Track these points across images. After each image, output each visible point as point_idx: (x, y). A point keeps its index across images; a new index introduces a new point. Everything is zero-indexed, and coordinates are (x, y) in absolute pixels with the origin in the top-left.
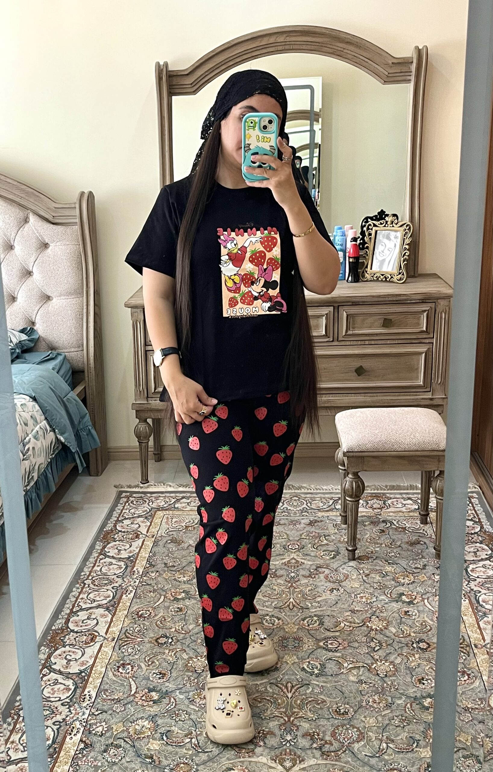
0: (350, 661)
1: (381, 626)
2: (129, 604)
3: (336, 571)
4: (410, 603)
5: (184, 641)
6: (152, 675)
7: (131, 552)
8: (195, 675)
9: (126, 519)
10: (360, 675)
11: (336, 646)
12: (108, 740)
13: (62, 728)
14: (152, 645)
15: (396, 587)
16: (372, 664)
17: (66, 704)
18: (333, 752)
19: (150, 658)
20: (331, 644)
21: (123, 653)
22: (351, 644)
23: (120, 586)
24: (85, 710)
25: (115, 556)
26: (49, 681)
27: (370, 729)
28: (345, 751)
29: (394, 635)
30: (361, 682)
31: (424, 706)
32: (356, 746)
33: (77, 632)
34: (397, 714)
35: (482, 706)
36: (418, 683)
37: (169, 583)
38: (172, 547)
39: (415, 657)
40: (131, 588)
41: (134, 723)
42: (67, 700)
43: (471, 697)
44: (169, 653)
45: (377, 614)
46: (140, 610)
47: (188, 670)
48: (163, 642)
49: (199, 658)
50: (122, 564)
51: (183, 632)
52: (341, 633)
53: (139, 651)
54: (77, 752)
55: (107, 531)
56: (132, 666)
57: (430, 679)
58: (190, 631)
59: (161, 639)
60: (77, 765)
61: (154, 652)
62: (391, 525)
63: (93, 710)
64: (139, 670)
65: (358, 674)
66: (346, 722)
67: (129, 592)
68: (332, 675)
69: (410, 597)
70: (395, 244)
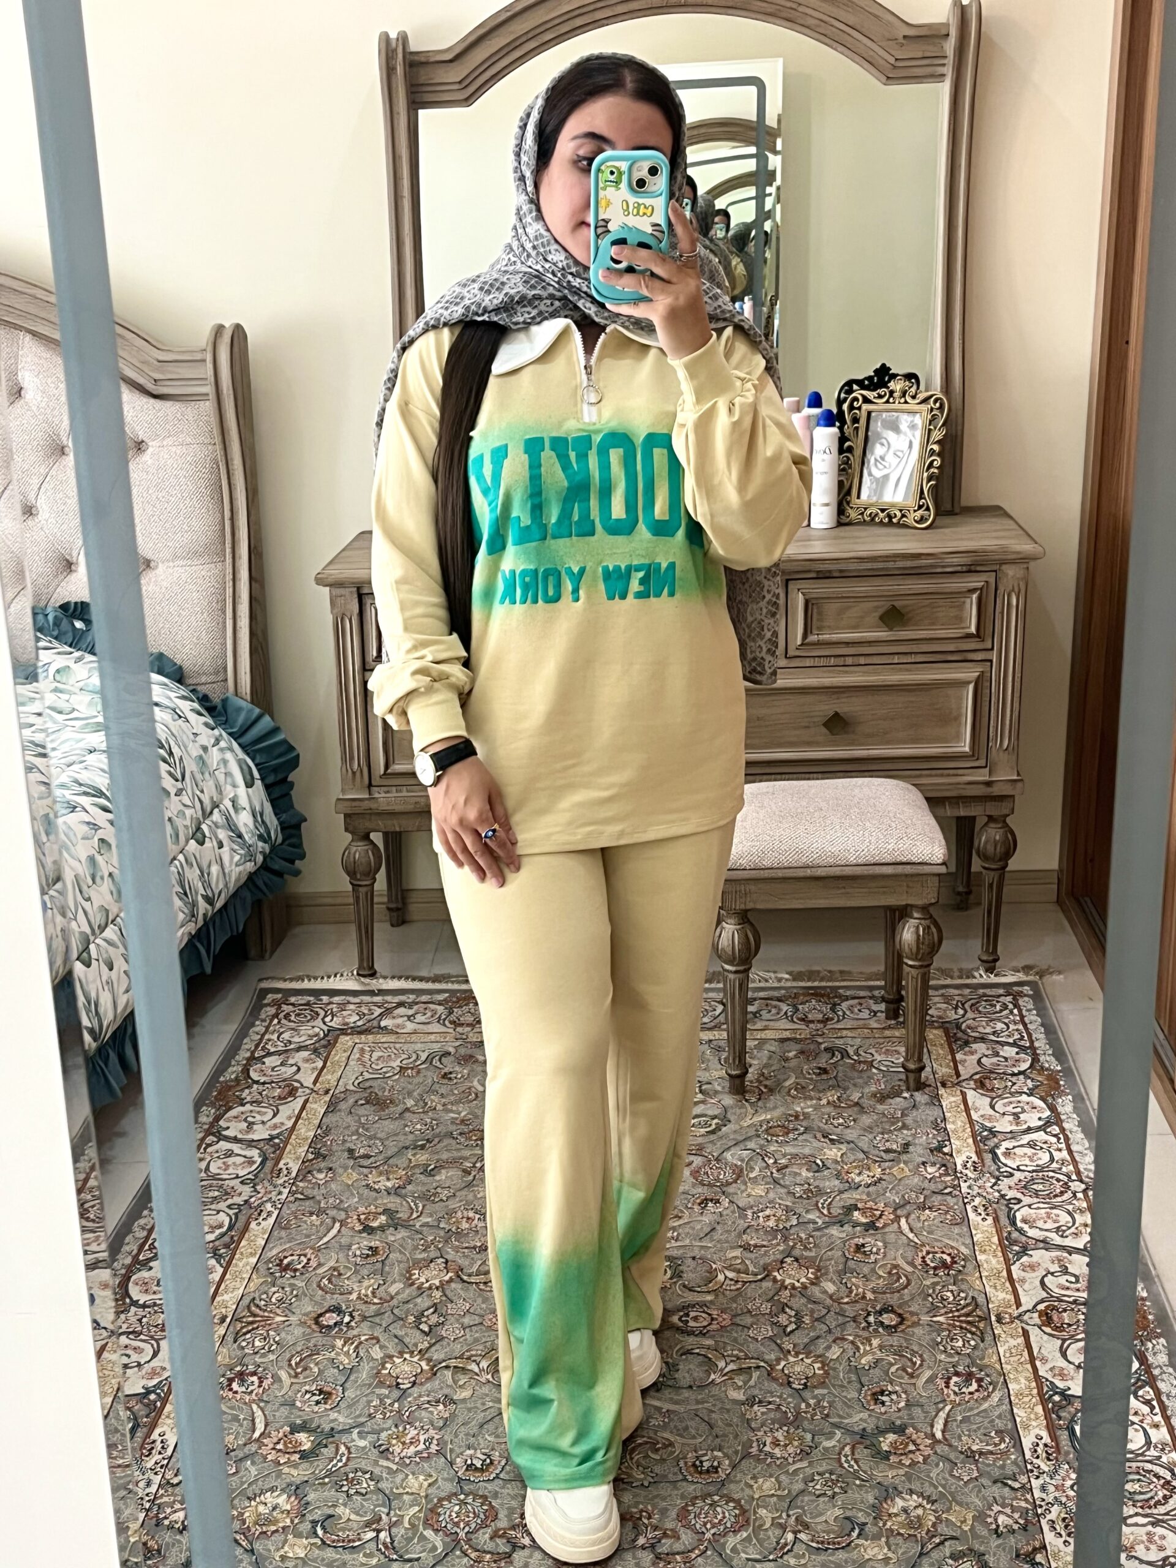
0: (732, 1356)
2: (263, 1243)
3: (717, 1160)
4: (871, 1226)
5: (377, 1320)
6: (303, 1396)
7: (275, 1127)
8: (396, 1394)
9: (269, 1054)
10: (750, 1387)
11: (705, 1323)
14: (308, 1331)
15: (841, 1192)
16: (778, 1360)
18: (678, 1553)
19: (301, 1360)
20: (695, 1319)
21: (243, 1348)
22: (737, 1320)
23: (246, 1202)
25: (240, 1136)
27: (762, 1502)
28: (705, 1552)
29: (831, 1298)
30: (751, 1401)
31: (881, 1452)
32: (731, 1541)
34: (822, 1470)
35: (1003, 1446)
36: (872, 1403)
37: (353, 1194)
38: (367, 1113)
39: (871, 1345)
40: (269, 1206)
41: (254, 1499)
43: (979, 1428)
44: (343, 1346)
45: (796, 1252)
46: (285, 1254)
47: (381, 1384)
48: (331, 1323)
49: (407, 1356)
50: (255, 1153)
51: (376, 1300)
52: (717, 1296)
53: (278, 1343)
55: (226, 1082)
56: (259, 1378)
57: (896, 1392)
58: (392, 1298)
59: (327, 1315)
61: (311, 1344)
62: (842, 1058)
63: (168, 1475)
64: (276, 1386)
65: (745, 1383)
66: (712, 1489)
67: (264, 1215)
68: (691, 1387)
70: (911, 442)
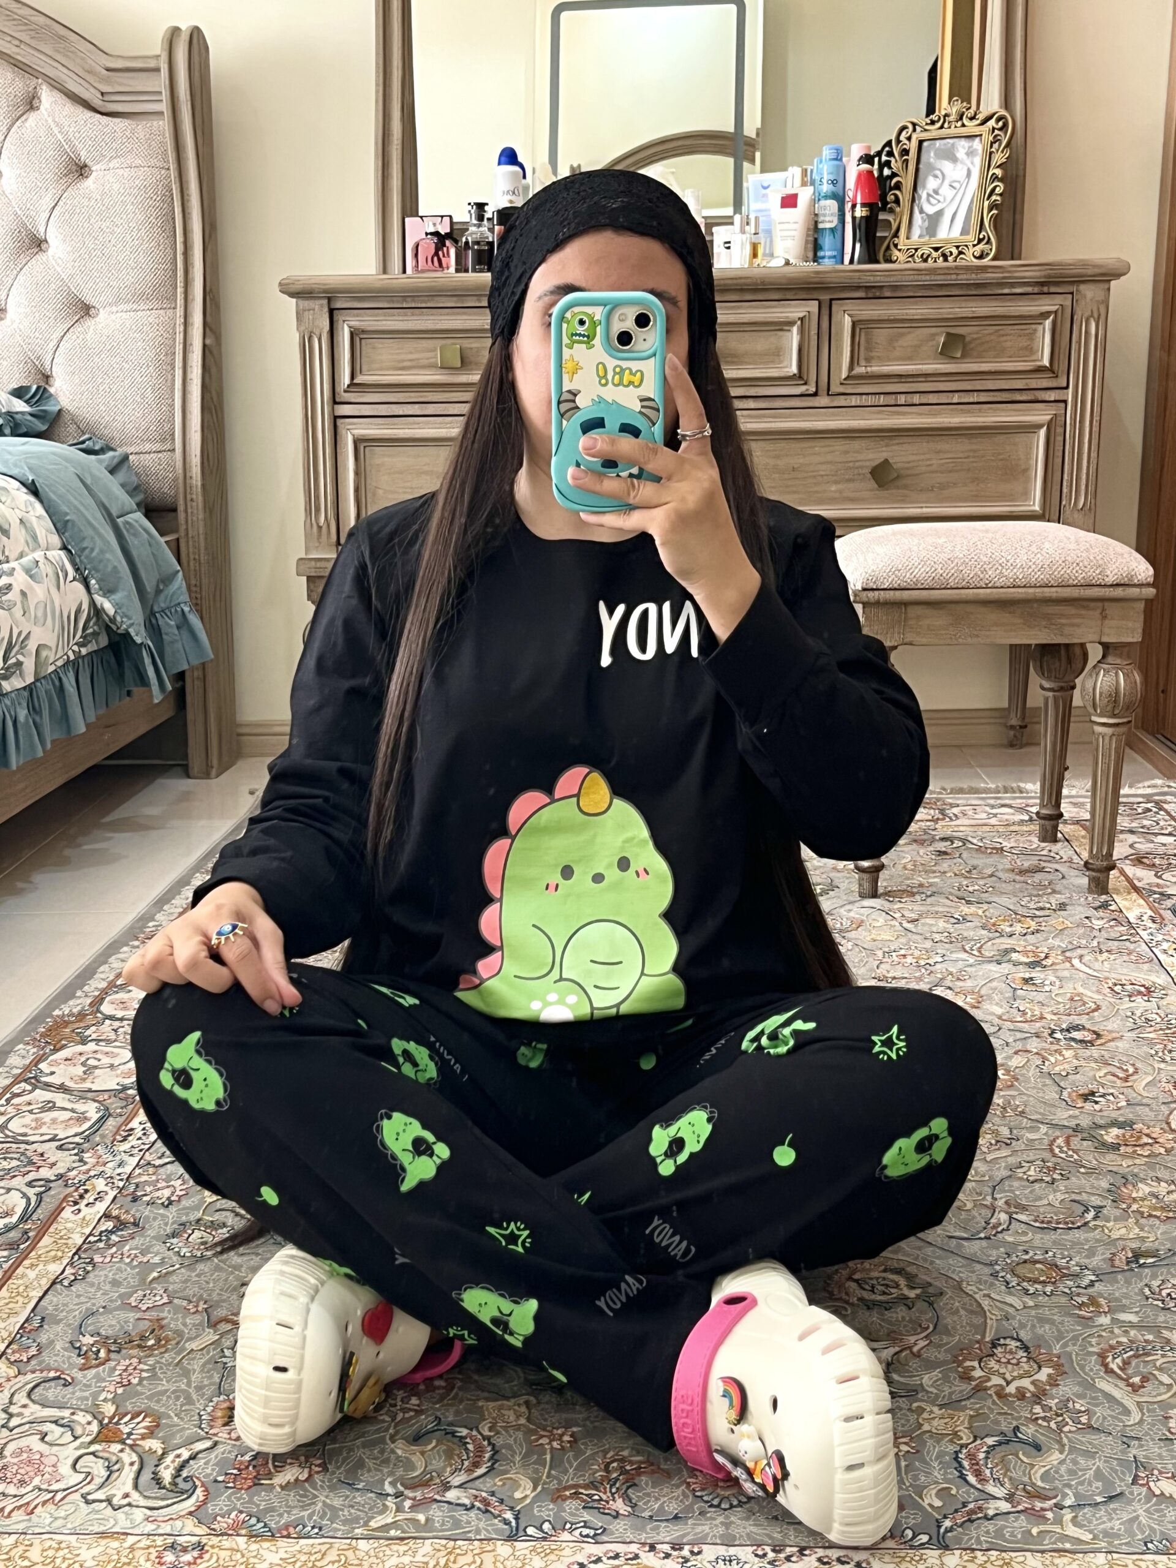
12: (187, 1215)
13: (52, 1192)
15: (990, 939)
17: (71, 1146)
24: (125, 1157)
26: (30, 1104)
29: (1000, 1018)
31: (1104, 1144)
33: (121, 1019)
34: (1028, 1159)
36: (1081, 1101)
42: (77, 1139)
54: (92, 1239)
57: (1111, 1094)
60: (89, 1263)
63: (148, 1157)
69: (1031, 954)
70: (969, 171)
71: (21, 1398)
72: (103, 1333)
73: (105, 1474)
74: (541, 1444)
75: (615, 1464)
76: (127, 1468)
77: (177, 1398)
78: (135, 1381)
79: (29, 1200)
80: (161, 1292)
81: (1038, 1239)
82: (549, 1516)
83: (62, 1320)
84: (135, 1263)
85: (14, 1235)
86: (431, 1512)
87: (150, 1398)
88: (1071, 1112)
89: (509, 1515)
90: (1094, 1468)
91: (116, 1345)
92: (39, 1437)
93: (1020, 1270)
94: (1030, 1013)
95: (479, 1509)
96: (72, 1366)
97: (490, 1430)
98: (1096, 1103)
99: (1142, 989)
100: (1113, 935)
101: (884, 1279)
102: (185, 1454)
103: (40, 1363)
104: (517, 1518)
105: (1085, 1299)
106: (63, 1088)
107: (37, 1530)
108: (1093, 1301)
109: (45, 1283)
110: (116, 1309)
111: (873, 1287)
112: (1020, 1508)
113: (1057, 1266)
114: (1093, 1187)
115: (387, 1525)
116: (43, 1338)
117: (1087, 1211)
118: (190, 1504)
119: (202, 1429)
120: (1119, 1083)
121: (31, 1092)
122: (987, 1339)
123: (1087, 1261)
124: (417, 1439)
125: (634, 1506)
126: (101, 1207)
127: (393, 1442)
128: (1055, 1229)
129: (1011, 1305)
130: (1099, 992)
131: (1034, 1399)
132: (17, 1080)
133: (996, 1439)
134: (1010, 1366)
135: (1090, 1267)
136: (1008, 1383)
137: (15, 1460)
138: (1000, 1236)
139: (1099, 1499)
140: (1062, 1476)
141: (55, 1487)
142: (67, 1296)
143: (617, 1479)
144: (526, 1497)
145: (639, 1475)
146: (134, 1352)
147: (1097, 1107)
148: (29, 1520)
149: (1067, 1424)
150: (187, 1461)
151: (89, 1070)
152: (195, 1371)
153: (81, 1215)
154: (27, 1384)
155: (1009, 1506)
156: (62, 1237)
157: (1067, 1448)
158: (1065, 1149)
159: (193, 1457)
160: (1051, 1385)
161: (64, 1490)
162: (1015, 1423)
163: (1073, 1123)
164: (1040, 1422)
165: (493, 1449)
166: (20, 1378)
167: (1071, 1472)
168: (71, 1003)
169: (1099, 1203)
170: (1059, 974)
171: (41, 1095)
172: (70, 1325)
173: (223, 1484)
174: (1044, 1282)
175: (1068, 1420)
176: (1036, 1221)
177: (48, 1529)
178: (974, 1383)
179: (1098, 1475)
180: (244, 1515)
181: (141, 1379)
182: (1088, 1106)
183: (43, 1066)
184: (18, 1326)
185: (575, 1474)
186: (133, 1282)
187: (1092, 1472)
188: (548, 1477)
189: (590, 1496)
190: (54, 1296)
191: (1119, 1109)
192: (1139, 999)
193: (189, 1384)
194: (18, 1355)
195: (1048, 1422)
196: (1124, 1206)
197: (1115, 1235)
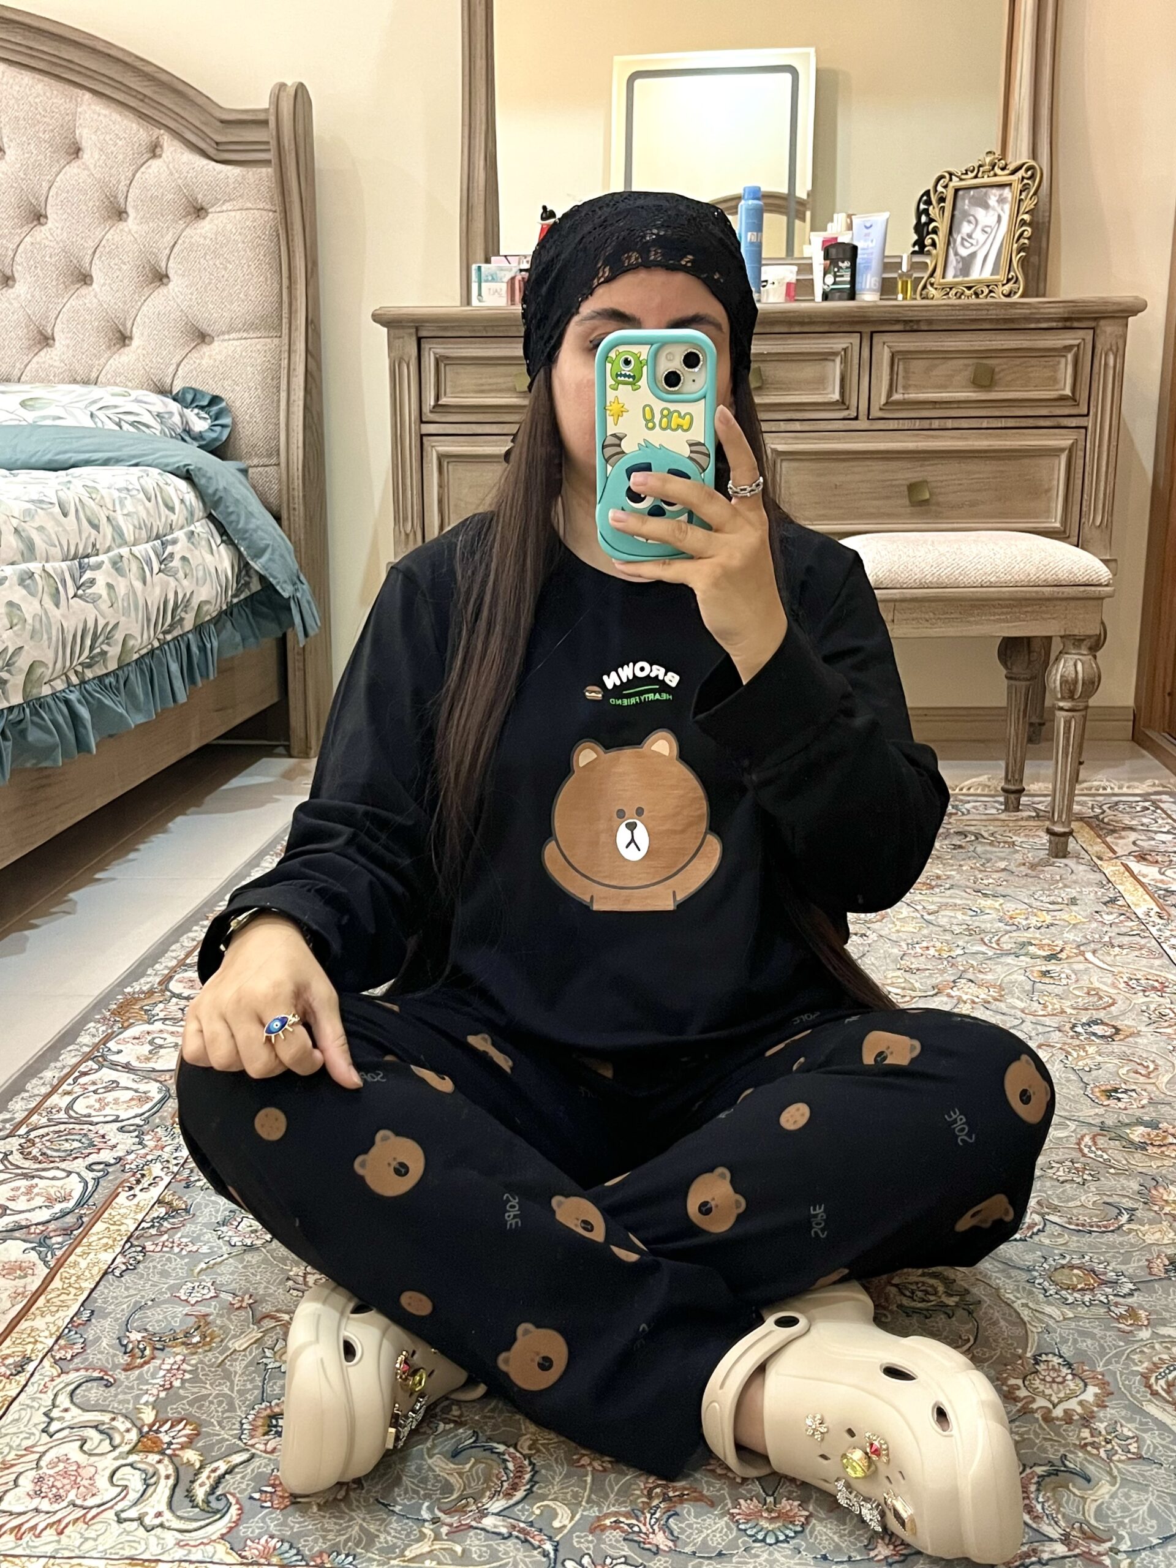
1: (982, 996)
13: (110, 1177)
15: (1007, 932)
17: (132, 1128)
26: (94, 1083)
29: (1023, 1011)
31: (1132, 1142)
36: (1104, 1098)
42: (138, 1121)
60: (140, 1251)
69: (1046, 948)
70: (999, 217)
71: (64, 1400)
72: (150, 1329)
73: (141, 1487)
74: (583, 1466)
75: (658, 1490)
76: (163, 1481)
77: (220, 1403)
78: (177, 1384)
79: (86, 1183)
80: (209, 1284)
81: (1074, 1242)
82: (588, 1548)
83: (110, 1313)
84: (184, 1252)
85: (70, 1220)
86: (468, 1542)
87: (191, 1404)
88: (1097, 1110)
89: (548, 1547)
90: (1148, 1504)
91: (159, 1343)
92: (79, 1443)
93: (1058, 1277)
94: (1050, 1007)
95: (517, 1537)
96: (115, 1367)
97: (530, 1449)
98: (1119, 1099)
99: (1156, 984)
100: (1123, 930)
101: (924, 1283)
102: (223, 1466)
103: (86, 1359)
104: (556, 1550)
105: (1122, 1310)
106: (128, 1068)
107: (67, 1554)
108: (1132, 1312)
109: (96, 1273)
110: (165, 1302)
111: (913, 1293)
112: (1077, 1551)
113: (1094, 1272)
114: (1123, 1189)
115: (421, 1555)
116: (90, 1334)
117: (1120, 1213)
118: (221, 1526)
119: (240, 1439)
120: (1142, 1079)
121: (97, 1071)
122: (1029, 1355)
123: (1123, 1268)
124: (455, 1455)
125: (675, 1540)
126: (155, 1193)
127: (431, 1457)
128: (1090, 1232)
129: (1051, 1316)
130: (1116, 987)
131: (1084, 1422)
132: (87, 1058)
133: (1045, 1468)
134: (1055, 1386)
135: (1126, 1273)
136: (1055, 1406)
137: (51, 1472)
138: (1036, 1238)
139: (1155, 1541)
140: (1115, 1513)
141: (90, 1502)
142: (118, 1287)
143: (657, 1507)
144: (564, 1526)
145: (682, 1502)
146: (177, 1350)
147: (1120, 1105)
148: (59, 1541)
149: (1116, 1453)
150: (223, 1476)
151: (156, 1048)
152: (236, 1373)
153: (135, 1201)
154: (68, 1385)
155: (1066, 1549)
156: (114, 1224)
157: (1119, 1479)
158: (1093, 1148)
159: (229, 1471)
160: (1098, 1406)
161: (99, 1506)
162: (1062, 1451)
163: (1097, 1121)
164: (1089, 1448)
165: (533, 1469)
166: (64, 1377)
167: (1124, 1508)
168: (142, 981)
169: (1130, 1204)
170: (1076, 967)
171: (107, 1074)
172: (118, 1319)
173: (258, 1503)
174: (1082, 1289)
175: (1117, 1448)
176: (1070, 1223)
177: (77, 1553)
178: (1020, 1405)
179: (1152, 1512)
180: (276, 1540)
181: (183, 1381)
182: (1112, 1102)
183: (111, 1045)
184: (68, 1320)
185: (616, 1500)
186: (182, 1273)
187: (1145, 1508)
188: (587, 1503)
189: (631, 1526)
190: (106, 1287)
191: (1143, 1107)
192: (1152, 994)
193: (232, 1390)
194: (63, 1352)
195: (1098, 1449)
196: (1156, 1208)
197: (1150, 1239)
